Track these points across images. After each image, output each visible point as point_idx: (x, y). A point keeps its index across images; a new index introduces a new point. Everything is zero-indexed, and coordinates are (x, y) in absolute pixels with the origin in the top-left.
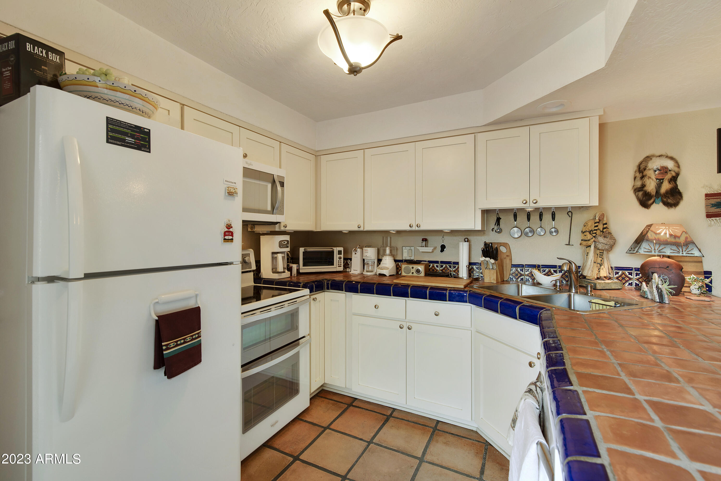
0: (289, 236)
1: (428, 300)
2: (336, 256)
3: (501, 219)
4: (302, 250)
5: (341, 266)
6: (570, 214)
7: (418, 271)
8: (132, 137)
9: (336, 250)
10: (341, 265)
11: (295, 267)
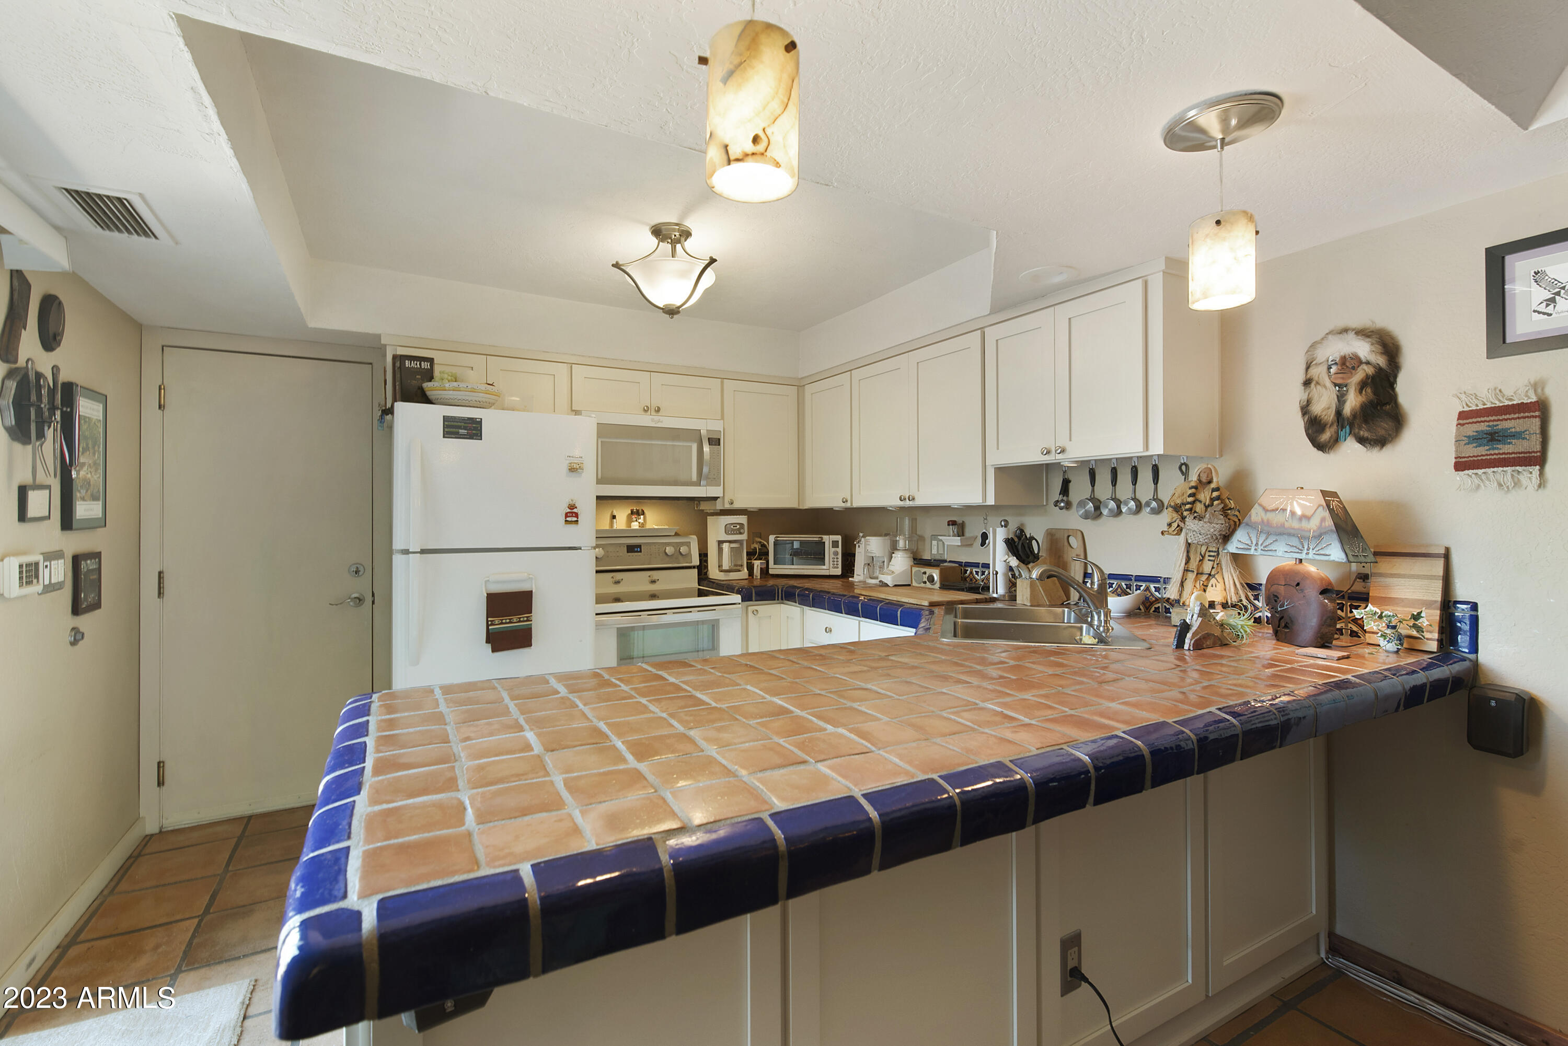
0: (746, 516)
1: (878, 622)
2: (829, 551)
3: (1070, 481)
4: (772, 538)
5: (838, 568)
6: (1184, 468)
7: (931, 579)
8: (465, 428)
9: (828, 539)
10: (838, 564)
11: (757, 564)
